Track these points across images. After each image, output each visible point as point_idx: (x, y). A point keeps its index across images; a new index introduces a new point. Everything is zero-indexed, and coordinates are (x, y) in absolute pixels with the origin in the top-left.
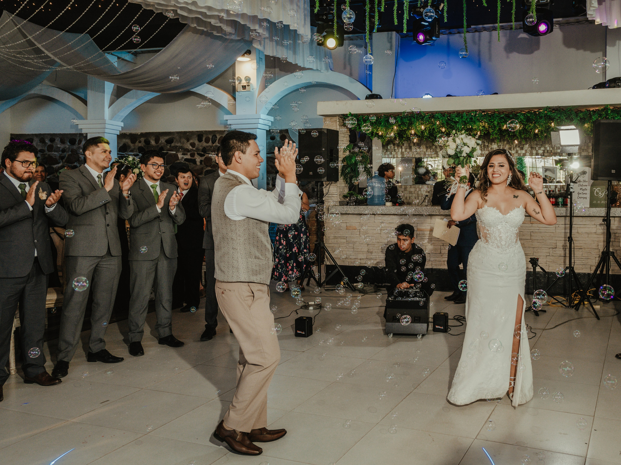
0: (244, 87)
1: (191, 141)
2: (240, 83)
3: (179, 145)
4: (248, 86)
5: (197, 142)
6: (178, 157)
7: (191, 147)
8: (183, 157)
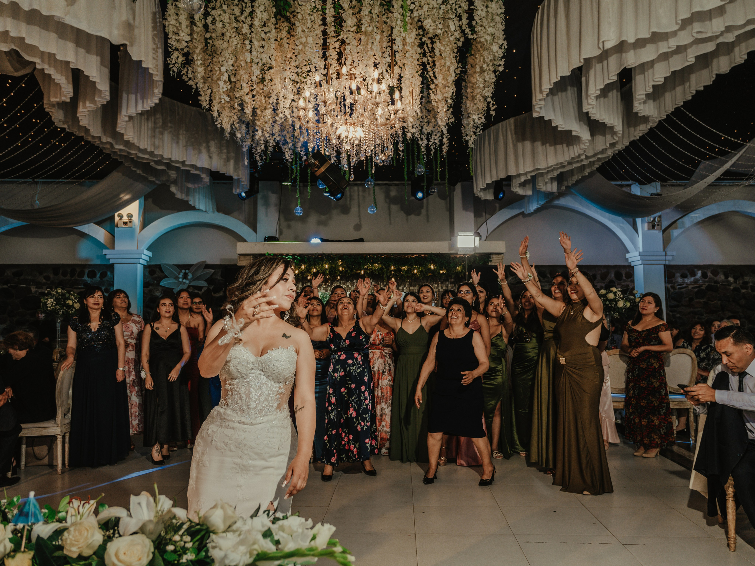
0: (125, 223)
1: (45, 274)
2: (121, 219)
3: (30, 278)
4: (130, 222)
5: (52, 276)
6: (31, 290)
7: (44, 281)
8: (36, 291)
